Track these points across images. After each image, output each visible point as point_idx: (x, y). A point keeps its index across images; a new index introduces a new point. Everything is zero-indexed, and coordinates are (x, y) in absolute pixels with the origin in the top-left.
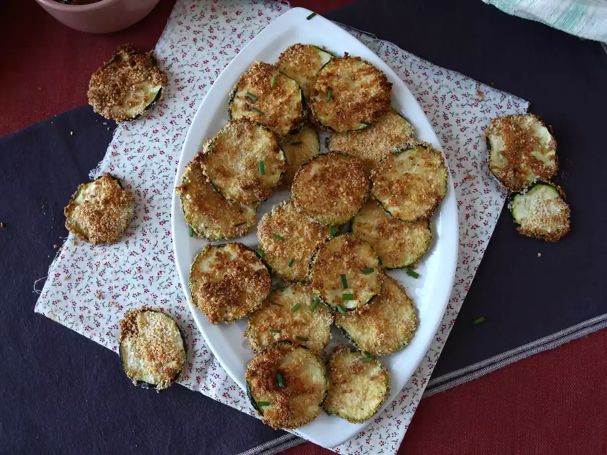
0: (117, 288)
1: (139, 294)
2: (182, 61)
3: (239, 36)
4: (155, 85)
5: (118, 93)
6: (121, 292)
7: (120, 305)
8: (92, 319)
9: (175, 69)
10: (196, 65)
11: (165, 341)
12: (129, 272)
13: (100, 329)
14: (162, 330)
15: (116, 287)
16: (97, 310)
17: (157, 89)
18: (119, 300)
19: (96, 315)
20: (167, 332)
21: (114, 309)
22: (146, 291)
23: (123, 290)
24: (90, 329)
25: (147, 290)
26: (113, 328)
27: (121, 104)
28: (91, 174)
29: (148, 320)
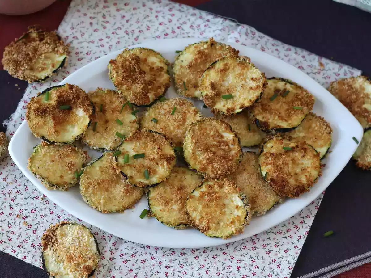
0: (27, 211)
1: (45, 215)
2: (81, 39)
3: (127, 21)
4: (61, 54)
5: (31, 60)
6: (31, 214)
7: (29, 224)
8: (5, 235)
9: (75, 44)
10: (93, 42)
11: (82, 245)
12: (37, 198)
13: (12, 243)
14: (78, 238)
15: (25, 210)
16: (9, 228)
17: (62, 58)
18: (29, 220)
19: (9, 232)
20: (83, 239)
21: (24, 227)
22: (52, 213)
23: (32, 212)
24: (3, 243)
25: (52, 212)
26: (23, 242)
27: (32, 69)
28: (5, 123)
29: (66, 232)
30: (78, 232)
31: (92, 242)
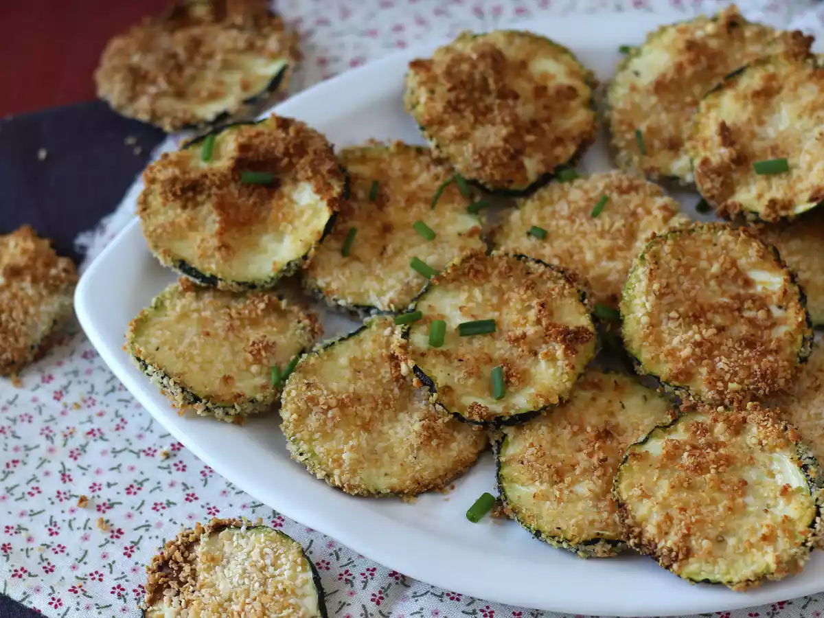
0: (113, 487)
1: (169, 503)
2: (337, 25)
4: (274, 57)
5: (179, 68)
6: (124, 498)
7: (116, 528)
8: (35, 555)
9: (321, 38)
10: (373, 33)
11: (270, 590)
12: (150, 453)
13: (53, 579)
14: (264, 568)
15: (109, 485)
16: (51, 534)
17: (272, 69)
18: (116, 517)
19: (48, 546)
20: (277, 572)
21: (99, 535)
22: (190, 498)
23: (129, 493)
24: (25, 576)
25: (193, 495)
26: (90, 578)
27: (180, 94)
28: (82, 239)
29: (227, 549)
30: (262, 550)
31: (305, 582)
